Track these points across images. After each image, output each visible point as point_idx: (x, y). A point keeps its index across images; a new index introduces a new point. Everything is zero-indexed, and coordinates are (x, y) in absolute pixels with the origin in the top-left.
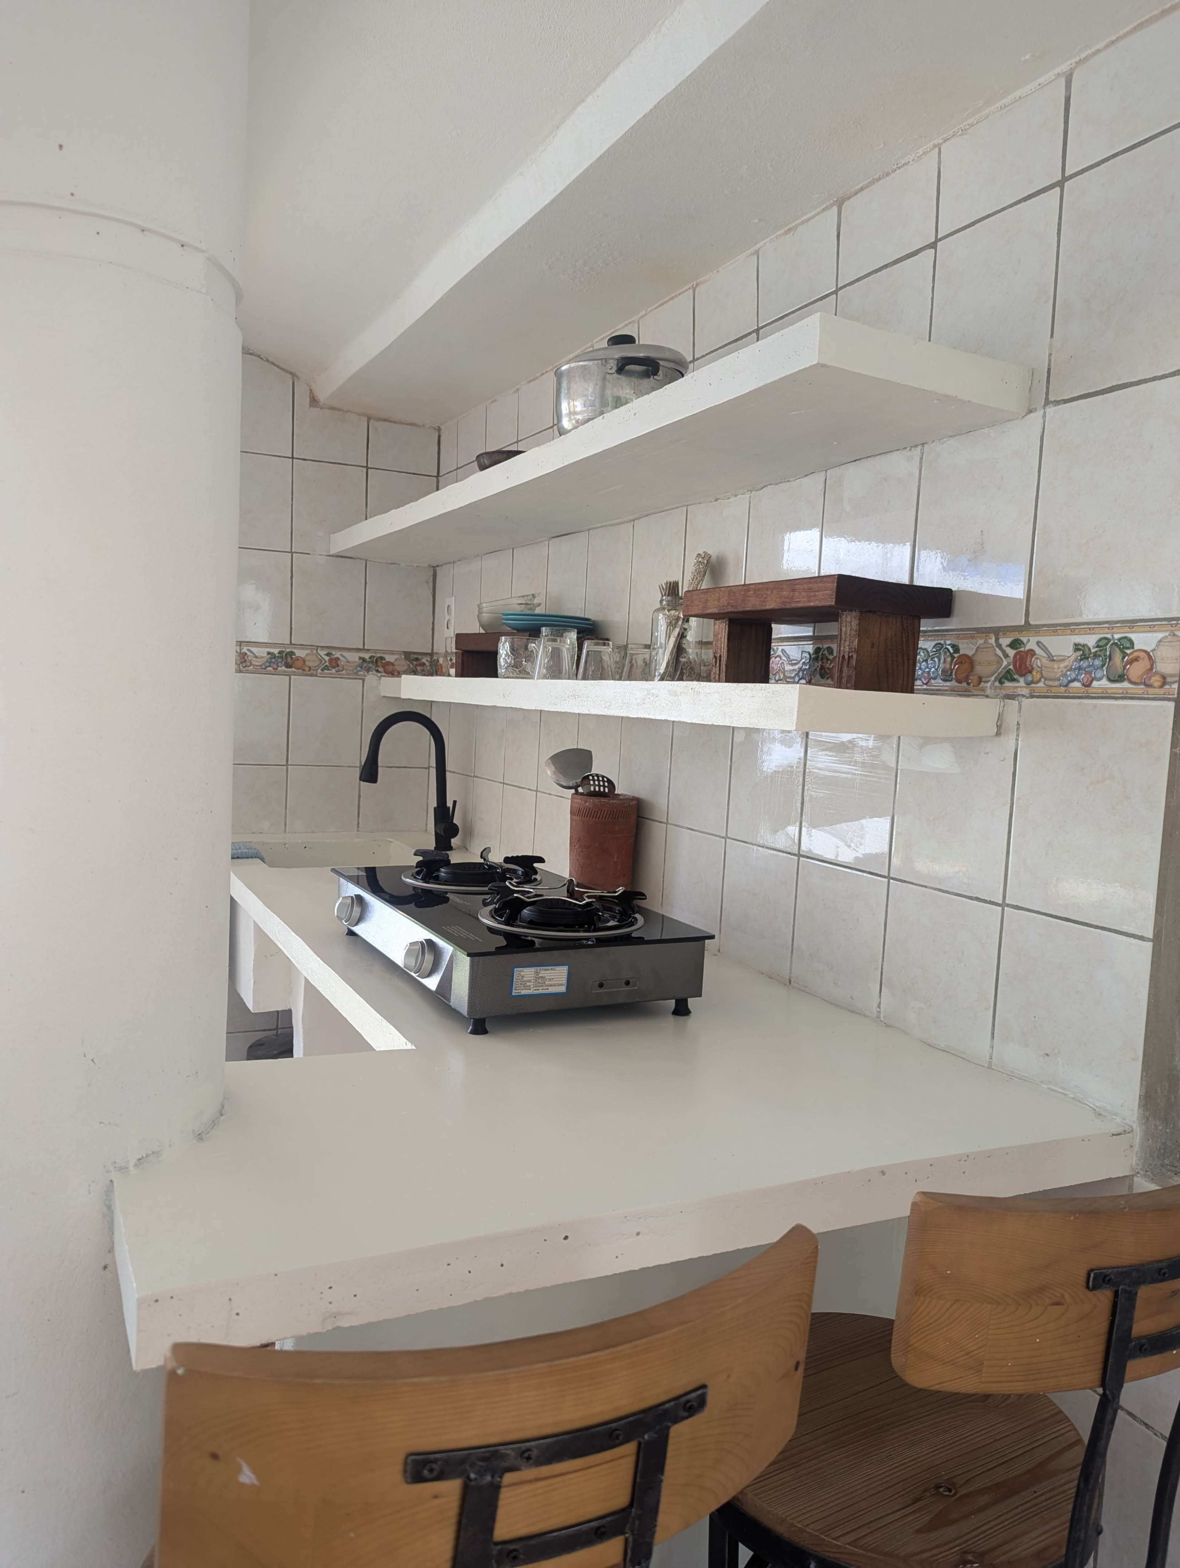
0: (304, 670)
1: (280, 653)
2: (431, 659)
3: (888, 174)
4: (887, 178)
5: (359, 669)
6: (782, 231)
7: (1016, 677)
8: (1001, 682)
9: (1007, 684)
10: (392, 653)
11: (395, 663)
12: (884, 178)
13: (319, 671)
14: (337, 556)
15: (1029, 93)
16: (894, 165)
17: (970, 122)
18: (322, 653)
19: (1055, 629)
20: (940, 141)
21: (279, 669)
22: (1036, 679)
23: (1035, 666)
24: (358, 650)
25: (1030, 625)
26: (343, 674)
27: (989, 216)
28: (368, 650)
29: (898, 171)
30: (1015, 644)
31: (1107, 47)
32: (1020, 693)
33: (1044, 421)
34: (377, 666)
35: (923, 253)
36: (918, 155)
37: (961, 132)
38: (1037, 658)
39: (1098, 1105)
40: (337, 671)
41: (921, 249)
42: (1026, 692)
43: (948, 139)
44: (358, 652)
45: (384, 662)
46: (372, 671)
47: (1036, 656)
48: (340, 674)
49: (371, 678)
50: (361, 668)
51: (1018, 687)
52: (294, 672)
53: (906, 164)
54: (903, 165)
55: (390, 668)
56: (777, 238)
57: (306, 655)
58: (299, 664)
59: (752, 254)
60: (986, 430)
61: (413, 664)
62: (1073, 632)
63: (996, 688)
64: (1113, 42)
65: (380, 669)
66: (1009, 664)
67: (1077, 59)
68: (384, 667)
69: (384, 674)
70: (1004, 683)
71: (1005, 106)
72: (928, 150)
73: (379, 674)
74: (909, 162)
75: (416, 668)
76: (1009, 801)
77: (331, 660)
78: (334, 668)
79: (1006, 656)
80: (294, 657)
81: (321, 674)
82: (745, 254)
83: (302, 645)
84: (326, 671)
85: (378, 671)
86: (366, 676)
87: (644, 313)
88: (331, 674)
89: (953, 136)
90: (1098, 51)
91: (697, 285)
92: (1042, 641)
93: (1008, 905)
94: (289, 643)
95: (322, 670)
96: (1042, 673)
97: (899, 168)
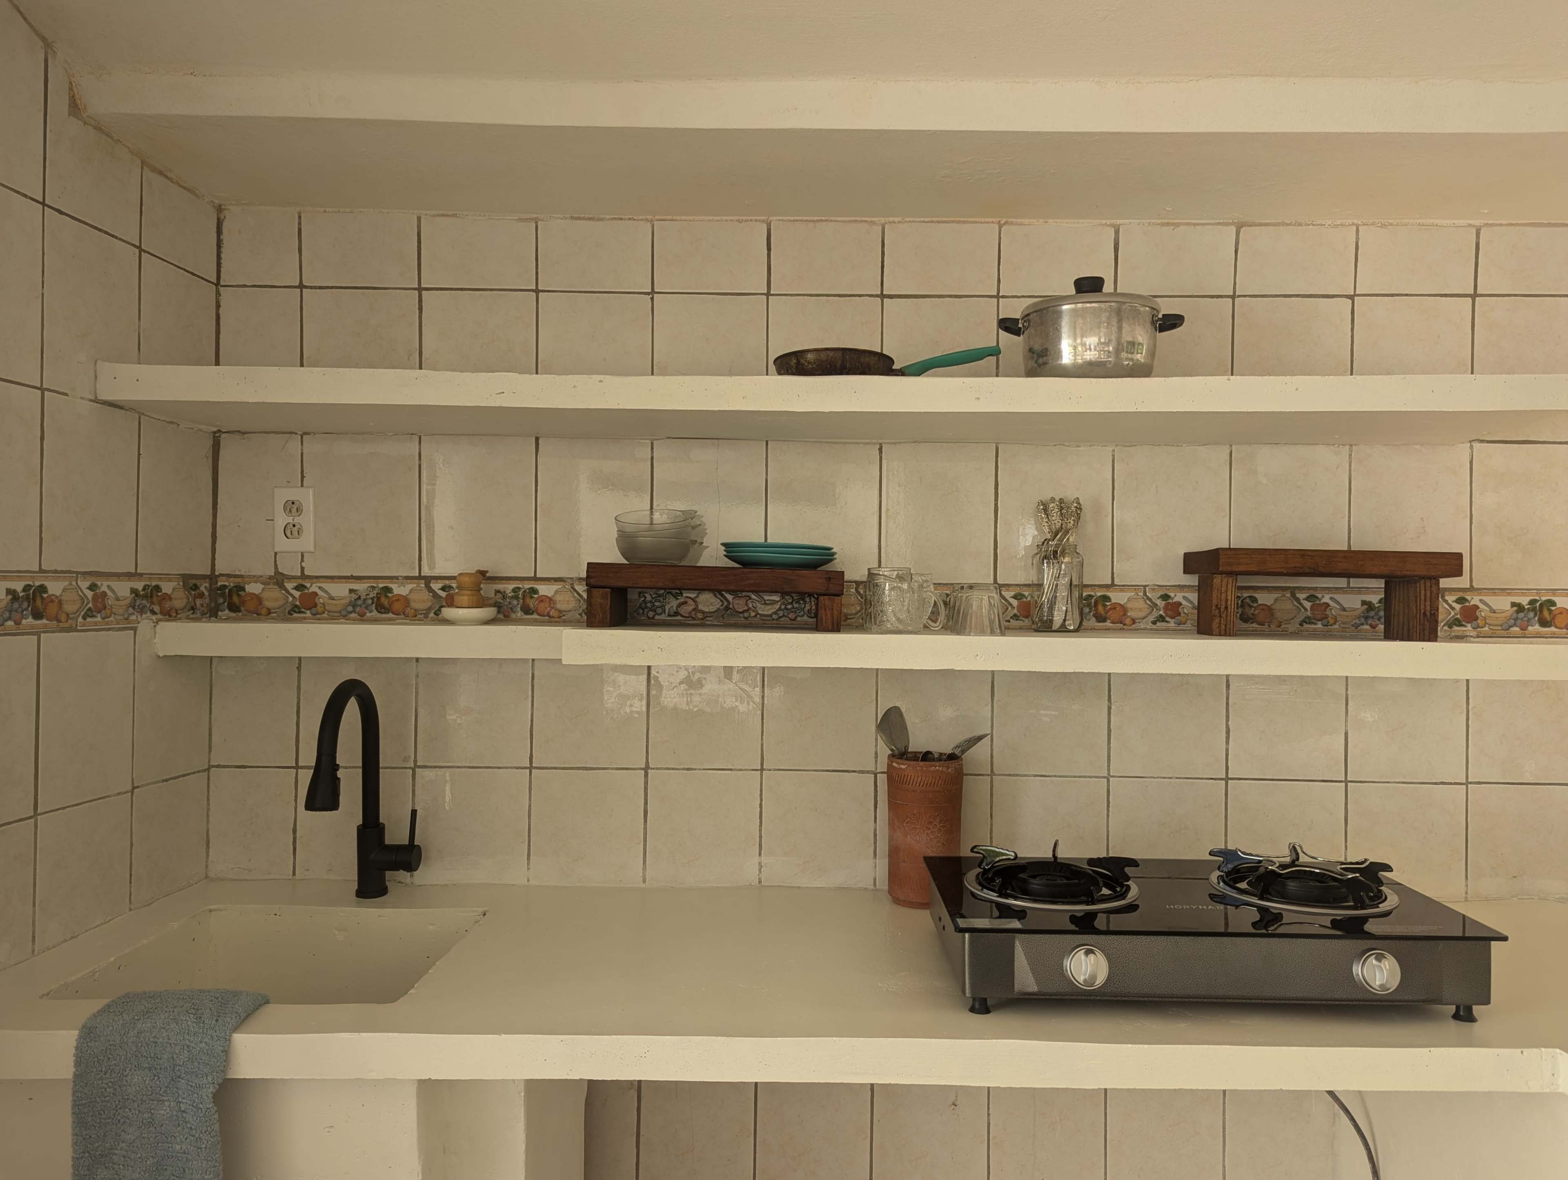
0: (59, 621)
1: (27, 588)
2: (211, 585)
3: (1300, 225)
4: (1298, 228)
5: (131, 610)
6: (1160, 221)
7: (1464, 623)
8: (1450, 627)
9: (1455, 628)
10: (168, 577)
11: (173, 596)
12: (1295, 226)
13: (80, 619)
14: (106, 403)
15: (1445, 225)
16: (1309, 221)
17: (1390, 221)
18: (84, 584)
19: (1493, 591)
20: (1359, 223)
21: (24, 622)
22: (1480, 625)
23: (1479, 616)
24: (129, 576)
25: (1473, 587)
26: (112, 622)
27: (1407, 295)
28: (141, 575)
29: (1311, 227)
30: (1461, 600)
31: (1507, 225)
32: (1468, 634)
33: (1472, 452)
34: (152, 603)
35: (1338, 299)
36: (1336, 223)
37: (1380, 225)
38: (1481, 611)
39: (1557, 897)
40: (103, 619)
41: (1337, 295)
42: (1474, 633)
43: (1367, 225)
44: (129, 580)
45: (160, 594)
46: (146, 613)
47: (1479, 610)
48: (107, 624)
49: (145, 624)
50: (134, 608)
51: (1466, 631)
52: (46, 626)
53: (1321, 225)
54: (1318, 225)
55: (168, 605)
56: (1153, 224)
57: (63, 591)
58: (52, 609)
59: (1111, 225)
60: (1418, 447)
61: (191, 594)
62: (1509, 594)
63: (1445, 631)
64: (1512, 224)
65: (157, 608)
66: (1456, 614)
67: (1486, 222)
68: (160, 604)
69: (159, 616)
70: (1453, 627)
71: (1423, 225)
72: (1347, 224)
73: (154, 617)
74: (1325, 225)
75: (194, 600)
76: (1465, 710)
77: (95, 598)
78: (100, 612)
79: (1453, 609)
80: (45, 595)
81: (84, 625)
82: (1098, 221)
83: (56, 572)
84: (89, 619)
85: (153, 612)
86: (139, 623)
87: (896, 219)
88: (96, 624)
89: (1372, 224)
90: (1501, 225)
91: (1006, 223)
92: (1485, 600)
93: (1471, 783)
94: (37, 569)
95: (84, 618)
96: (1485, 621)
97: (1314, 225)
